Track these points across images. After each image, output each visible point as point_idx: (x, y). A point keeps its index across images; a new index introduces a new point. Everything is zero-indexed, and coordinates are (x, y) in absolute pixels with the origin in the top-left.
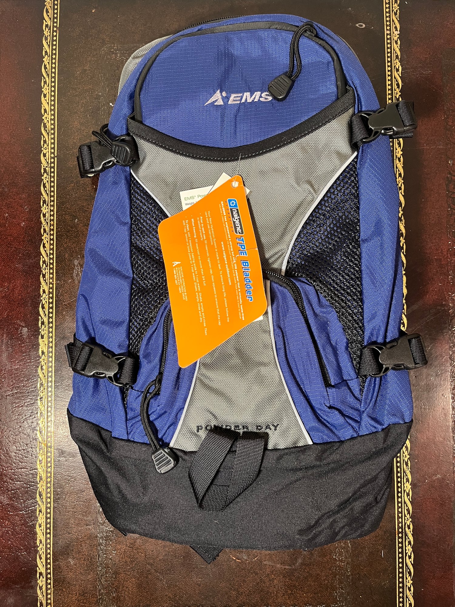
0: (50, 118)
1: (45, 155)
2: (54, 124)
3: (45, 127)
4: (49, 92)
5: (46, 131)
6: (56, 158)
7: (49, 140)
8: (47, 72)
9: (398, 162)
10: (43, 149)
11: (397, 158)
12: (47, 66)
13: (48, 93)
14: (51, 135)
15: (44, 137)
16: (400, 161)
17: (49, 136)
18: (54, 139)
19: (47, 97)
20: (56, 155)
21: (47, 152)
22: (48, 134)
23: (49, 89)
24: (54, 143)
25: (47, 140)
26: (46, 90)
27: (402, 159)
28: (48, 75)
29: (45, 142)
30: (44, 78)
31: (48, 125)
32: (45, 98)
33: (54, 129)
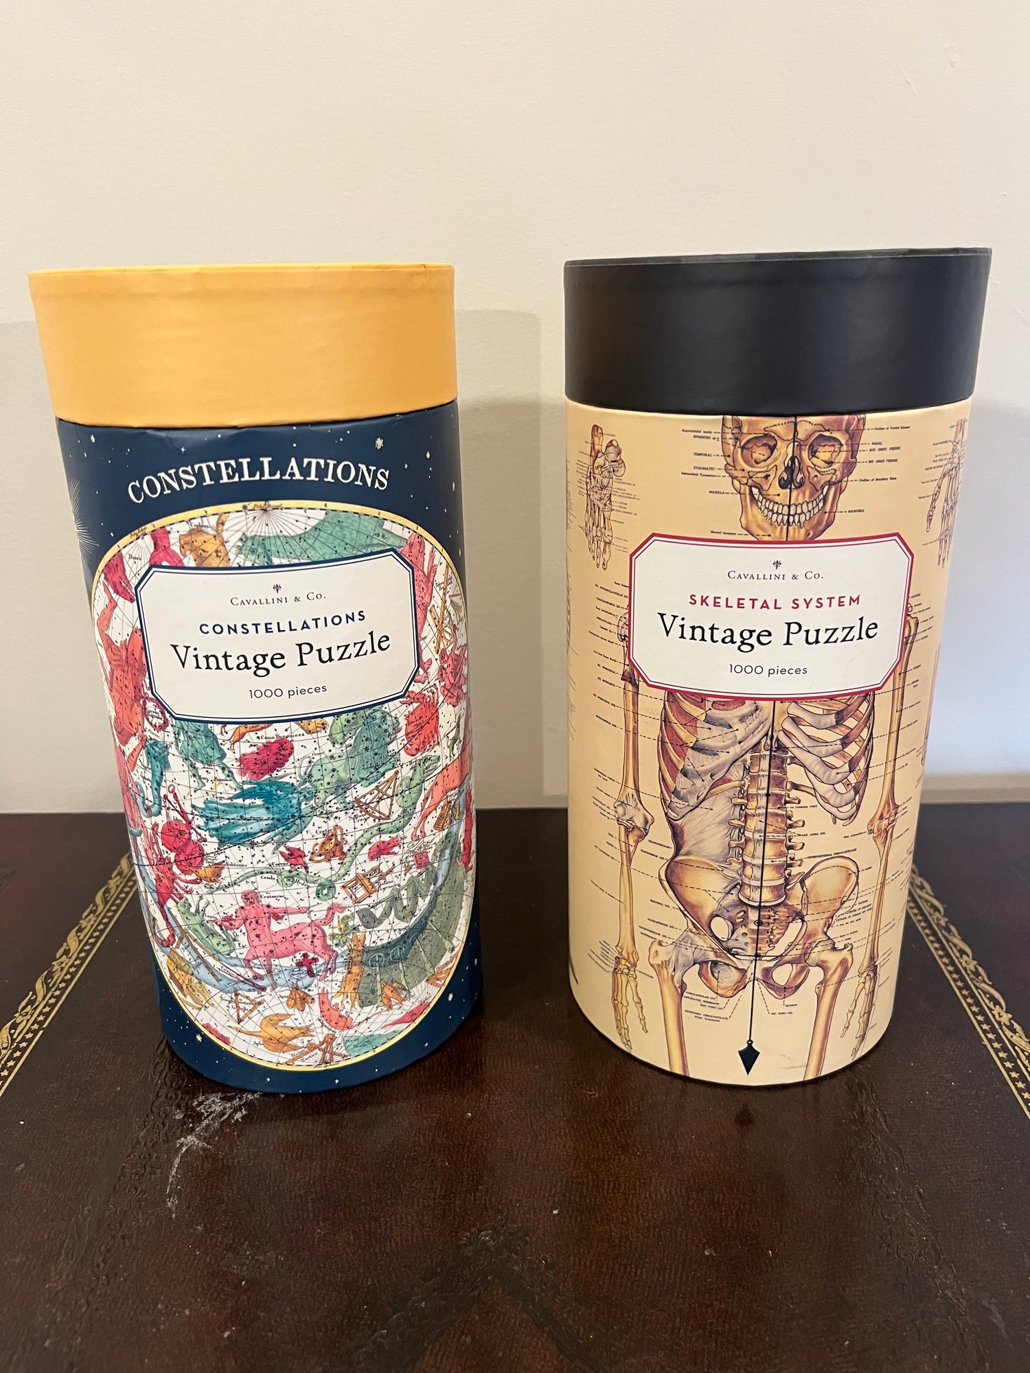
0: (70, 964)
1: (15, 1026)
2: (73, 975)
3: (50, 976)
4: (92, 926)
5: (47, 984)
6: (41, 1032)
7: (44, 999)
8: (106, 898)
9: (1009, 1033)
10: (17, 1015)
11: (1004, 1027)
12: (113, 891)
13: (89, 927)
14: (55, 991)
15: (34, 993)
16: (1015, 1032)
17: (47, 993)
18: (58, 998)
19: (85, 932)
20: (44, 1026)
21: (25, 1022)
22: (48, 990)
23: (95, 921)
24: (53, 1006)
25: (40, 998)
26: (88, 923)
27: (1016, 1026)
28: (106, 902)
29: (31, 1002)
30: (95, 905)
31: (58, 976)
32: (79, 934)
33: (68, 982)
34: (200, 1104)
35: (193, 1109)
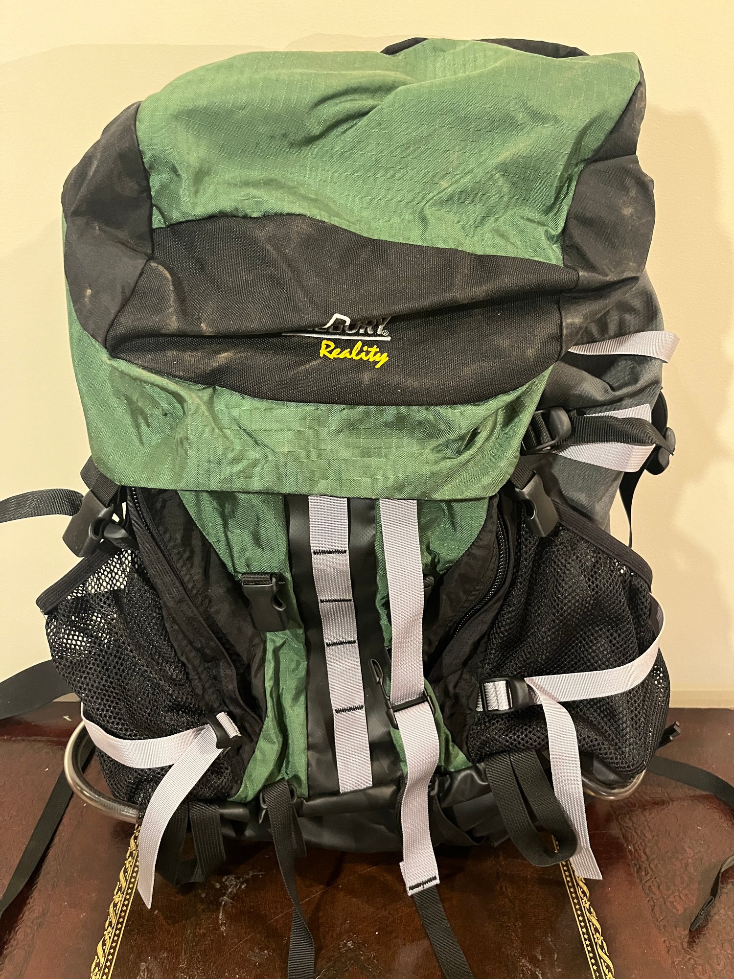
34: (226, 880)
35: (224, 883)
